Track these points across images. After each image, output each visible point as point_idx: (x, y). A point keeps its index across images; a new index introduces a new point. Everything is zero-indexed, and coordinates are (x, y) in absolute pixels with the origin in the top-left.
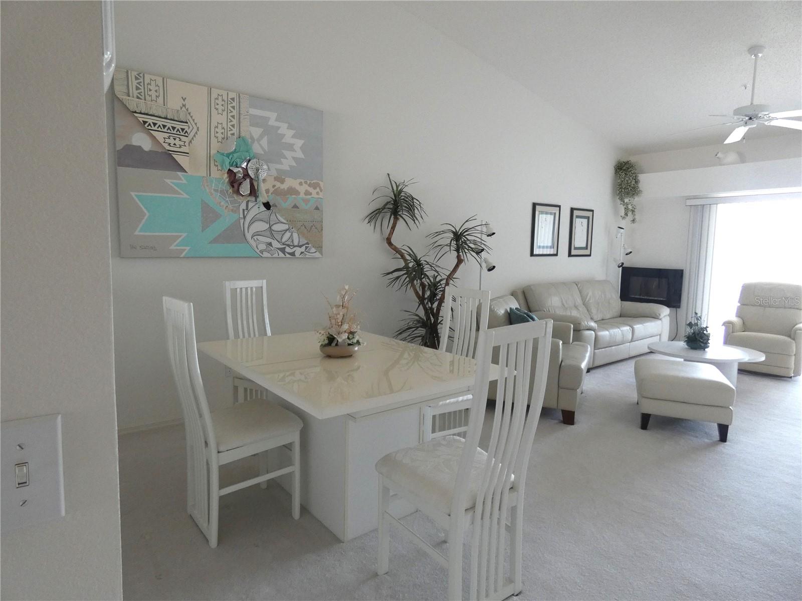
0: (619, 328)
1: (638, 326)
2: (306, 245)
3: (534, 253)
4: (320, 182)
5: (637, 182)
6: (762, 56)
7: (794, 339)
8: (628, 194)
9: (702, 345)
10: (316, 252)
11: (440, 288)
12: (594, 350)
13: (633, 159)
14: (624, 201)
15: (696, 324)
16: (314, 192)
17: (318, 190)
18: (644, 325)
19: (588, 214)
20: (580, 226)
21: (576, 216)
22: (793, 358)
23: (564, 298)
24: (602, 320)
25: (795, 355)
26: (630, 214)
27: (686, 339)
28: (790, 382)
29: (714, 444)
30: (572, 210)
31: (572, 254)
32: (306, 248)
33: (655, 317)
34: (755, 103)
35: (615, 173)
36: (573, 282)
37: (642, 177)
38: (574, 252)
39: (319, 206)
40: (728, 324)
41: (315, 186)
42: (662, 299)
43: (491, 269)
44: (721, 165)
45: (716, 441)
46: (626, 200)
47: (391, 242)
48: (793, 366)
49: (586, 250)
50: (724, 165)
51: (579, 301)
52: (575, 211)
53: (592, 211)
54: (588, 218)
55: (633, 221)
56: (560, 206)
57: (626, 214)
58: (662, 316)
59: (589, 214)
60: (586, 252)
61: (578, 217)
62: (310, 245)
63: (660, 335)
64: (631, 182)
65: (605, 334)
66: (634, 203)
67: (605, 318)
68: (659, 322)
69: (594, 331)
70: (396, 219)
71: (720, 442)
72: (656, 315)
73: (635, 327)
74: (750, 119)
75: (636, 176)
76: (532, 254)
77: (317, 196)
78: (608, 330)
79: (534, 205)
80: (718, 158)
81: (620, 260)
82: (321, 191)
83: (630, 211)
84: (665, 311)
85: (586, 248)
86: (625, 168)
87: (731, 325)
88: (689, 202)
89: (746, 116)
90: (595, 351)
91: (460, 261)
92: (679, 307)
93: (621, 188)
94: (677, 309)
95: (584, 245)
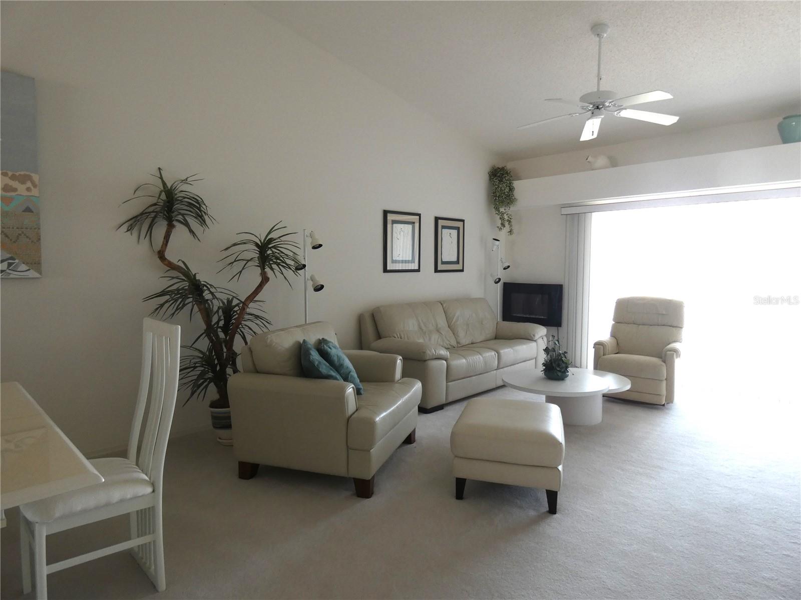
0: (481, 354)
1: (506, 350)
2: (10, 261)
3: (388, 269)
4: (33, 175)
5: (511, 189)
6: (606, 37)
7: (665, 362)
8: (502, 203)
9: (560, 374)
10: (29, 270)
11: (235, 315)
12: (447, 382)
13: (509, 166)
14: (499, 211)
15: (554, 350)
16: (21, 188)
17: (29, 184)
18: (514, 348)
19: (458, 225)
20: (449, 239)
21: (442, 226)
22: (664, 384)
23: (422, 321)
24: (472, 344)
25: (666, 379)
26: (506, 224)
27: (544, 367)
28: (663, 410)
29: (540, 518)
30: (437, 219)
31: (439, 269)
32: (10, 265)
33: (529, 338)
34: (601, 89)
35: (490, 179)
36: (438, 302)
37: (516, 184)
38: (440, 267)
39: (31, 207)
40: (598, 345)
41: (23, 179)
42: (543, 317)
43: (319, 288)
44: (593, 170)
45: (544, 513)
46: (502, 210)
47: (164, 256)
48: (664, 392)
49: (458, 265)
50: (596, 169)
51: (442, 322)
52: (439, 221)
53: (463, 221)
54: (458, 229)
55: (511, 232)
56: (420, 214)
57: (503, 225)
58: (537, 337)
59: (460, 224)
60: (457, 266)
61: (444, 227)
62: (17, 261)
63: (536, 358)
64: (505, 190)
65: (460, 362)
66: (509, 213)
67: (475, 341)
68: (533, 344)
69: (445, 360)
70: (171, 226)
71: (549, 514)
72: (531, 337)
73: (502, 352)
74: (598, 108)
75: (510, 183)
76: (385, 270)
77: (28, 194)
78: (465, 358)
79: (386, 213)
80: (588, 162)
81: (498, 275)
82: (35, 186)
83: (505, 222)
84: (541, 331)
85: (457, 262)
86: (499, 174)
87: (602, 347)
88: (564, 211)
89: (591, 103)
90: (449, 383)
91: (265, 280)
92: (560, 326)
93: (496, 196)
94: (559, 328)
95: (454, 259)
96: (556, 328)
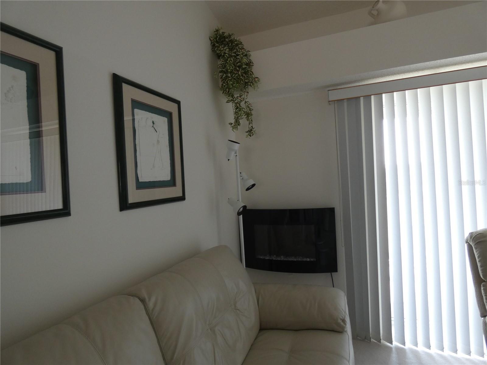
14: (232, 96)
19: (168, 107)
31: (131, 199)
38: (134, 196)
46: (236, 95)
49: (174, 188)
53: (177, 102)
54: (169, 115)
55: (250, 132)
57: (238, 120)
59: (172, 108)
60: (173, 191)
64: (240, 61)
66: (249, 100)
75: (246, 54)
81: (238, 199)
83: (243, 114)
85: (172, 183)
88: (335, 95)
92: (336, 271)
93: (226, 72)
94: (333, 274)
95: (166, 176)
96: (329, 274)
